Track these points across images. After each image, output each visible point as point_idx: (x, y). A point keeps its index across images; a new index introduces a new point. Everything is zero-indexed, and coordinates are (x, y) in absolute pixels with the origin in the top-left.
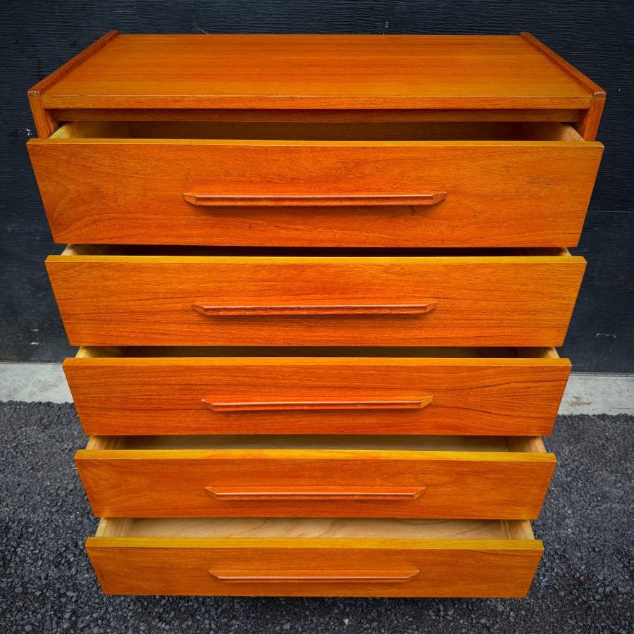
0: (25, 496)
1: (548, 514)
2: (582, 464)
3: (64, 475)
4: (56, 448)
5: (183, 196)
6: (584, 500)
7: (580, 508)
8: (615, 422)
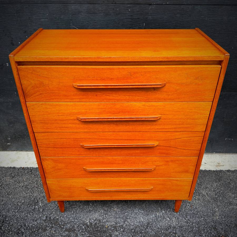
0: (5, 205)
1: (209, 211)
2: (221, 190)
3: (20, 196)
4: (17, 186)
5: (73, 85)
6: (222, 205)
7: (221, 208)
8: (233, 173)
